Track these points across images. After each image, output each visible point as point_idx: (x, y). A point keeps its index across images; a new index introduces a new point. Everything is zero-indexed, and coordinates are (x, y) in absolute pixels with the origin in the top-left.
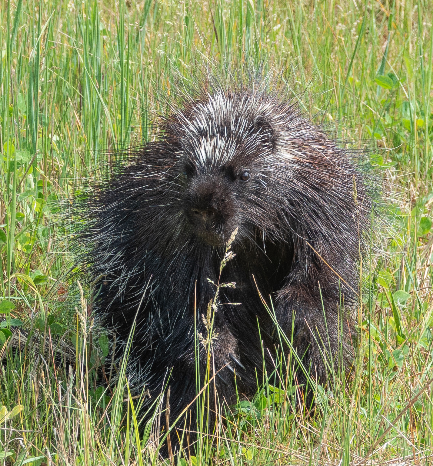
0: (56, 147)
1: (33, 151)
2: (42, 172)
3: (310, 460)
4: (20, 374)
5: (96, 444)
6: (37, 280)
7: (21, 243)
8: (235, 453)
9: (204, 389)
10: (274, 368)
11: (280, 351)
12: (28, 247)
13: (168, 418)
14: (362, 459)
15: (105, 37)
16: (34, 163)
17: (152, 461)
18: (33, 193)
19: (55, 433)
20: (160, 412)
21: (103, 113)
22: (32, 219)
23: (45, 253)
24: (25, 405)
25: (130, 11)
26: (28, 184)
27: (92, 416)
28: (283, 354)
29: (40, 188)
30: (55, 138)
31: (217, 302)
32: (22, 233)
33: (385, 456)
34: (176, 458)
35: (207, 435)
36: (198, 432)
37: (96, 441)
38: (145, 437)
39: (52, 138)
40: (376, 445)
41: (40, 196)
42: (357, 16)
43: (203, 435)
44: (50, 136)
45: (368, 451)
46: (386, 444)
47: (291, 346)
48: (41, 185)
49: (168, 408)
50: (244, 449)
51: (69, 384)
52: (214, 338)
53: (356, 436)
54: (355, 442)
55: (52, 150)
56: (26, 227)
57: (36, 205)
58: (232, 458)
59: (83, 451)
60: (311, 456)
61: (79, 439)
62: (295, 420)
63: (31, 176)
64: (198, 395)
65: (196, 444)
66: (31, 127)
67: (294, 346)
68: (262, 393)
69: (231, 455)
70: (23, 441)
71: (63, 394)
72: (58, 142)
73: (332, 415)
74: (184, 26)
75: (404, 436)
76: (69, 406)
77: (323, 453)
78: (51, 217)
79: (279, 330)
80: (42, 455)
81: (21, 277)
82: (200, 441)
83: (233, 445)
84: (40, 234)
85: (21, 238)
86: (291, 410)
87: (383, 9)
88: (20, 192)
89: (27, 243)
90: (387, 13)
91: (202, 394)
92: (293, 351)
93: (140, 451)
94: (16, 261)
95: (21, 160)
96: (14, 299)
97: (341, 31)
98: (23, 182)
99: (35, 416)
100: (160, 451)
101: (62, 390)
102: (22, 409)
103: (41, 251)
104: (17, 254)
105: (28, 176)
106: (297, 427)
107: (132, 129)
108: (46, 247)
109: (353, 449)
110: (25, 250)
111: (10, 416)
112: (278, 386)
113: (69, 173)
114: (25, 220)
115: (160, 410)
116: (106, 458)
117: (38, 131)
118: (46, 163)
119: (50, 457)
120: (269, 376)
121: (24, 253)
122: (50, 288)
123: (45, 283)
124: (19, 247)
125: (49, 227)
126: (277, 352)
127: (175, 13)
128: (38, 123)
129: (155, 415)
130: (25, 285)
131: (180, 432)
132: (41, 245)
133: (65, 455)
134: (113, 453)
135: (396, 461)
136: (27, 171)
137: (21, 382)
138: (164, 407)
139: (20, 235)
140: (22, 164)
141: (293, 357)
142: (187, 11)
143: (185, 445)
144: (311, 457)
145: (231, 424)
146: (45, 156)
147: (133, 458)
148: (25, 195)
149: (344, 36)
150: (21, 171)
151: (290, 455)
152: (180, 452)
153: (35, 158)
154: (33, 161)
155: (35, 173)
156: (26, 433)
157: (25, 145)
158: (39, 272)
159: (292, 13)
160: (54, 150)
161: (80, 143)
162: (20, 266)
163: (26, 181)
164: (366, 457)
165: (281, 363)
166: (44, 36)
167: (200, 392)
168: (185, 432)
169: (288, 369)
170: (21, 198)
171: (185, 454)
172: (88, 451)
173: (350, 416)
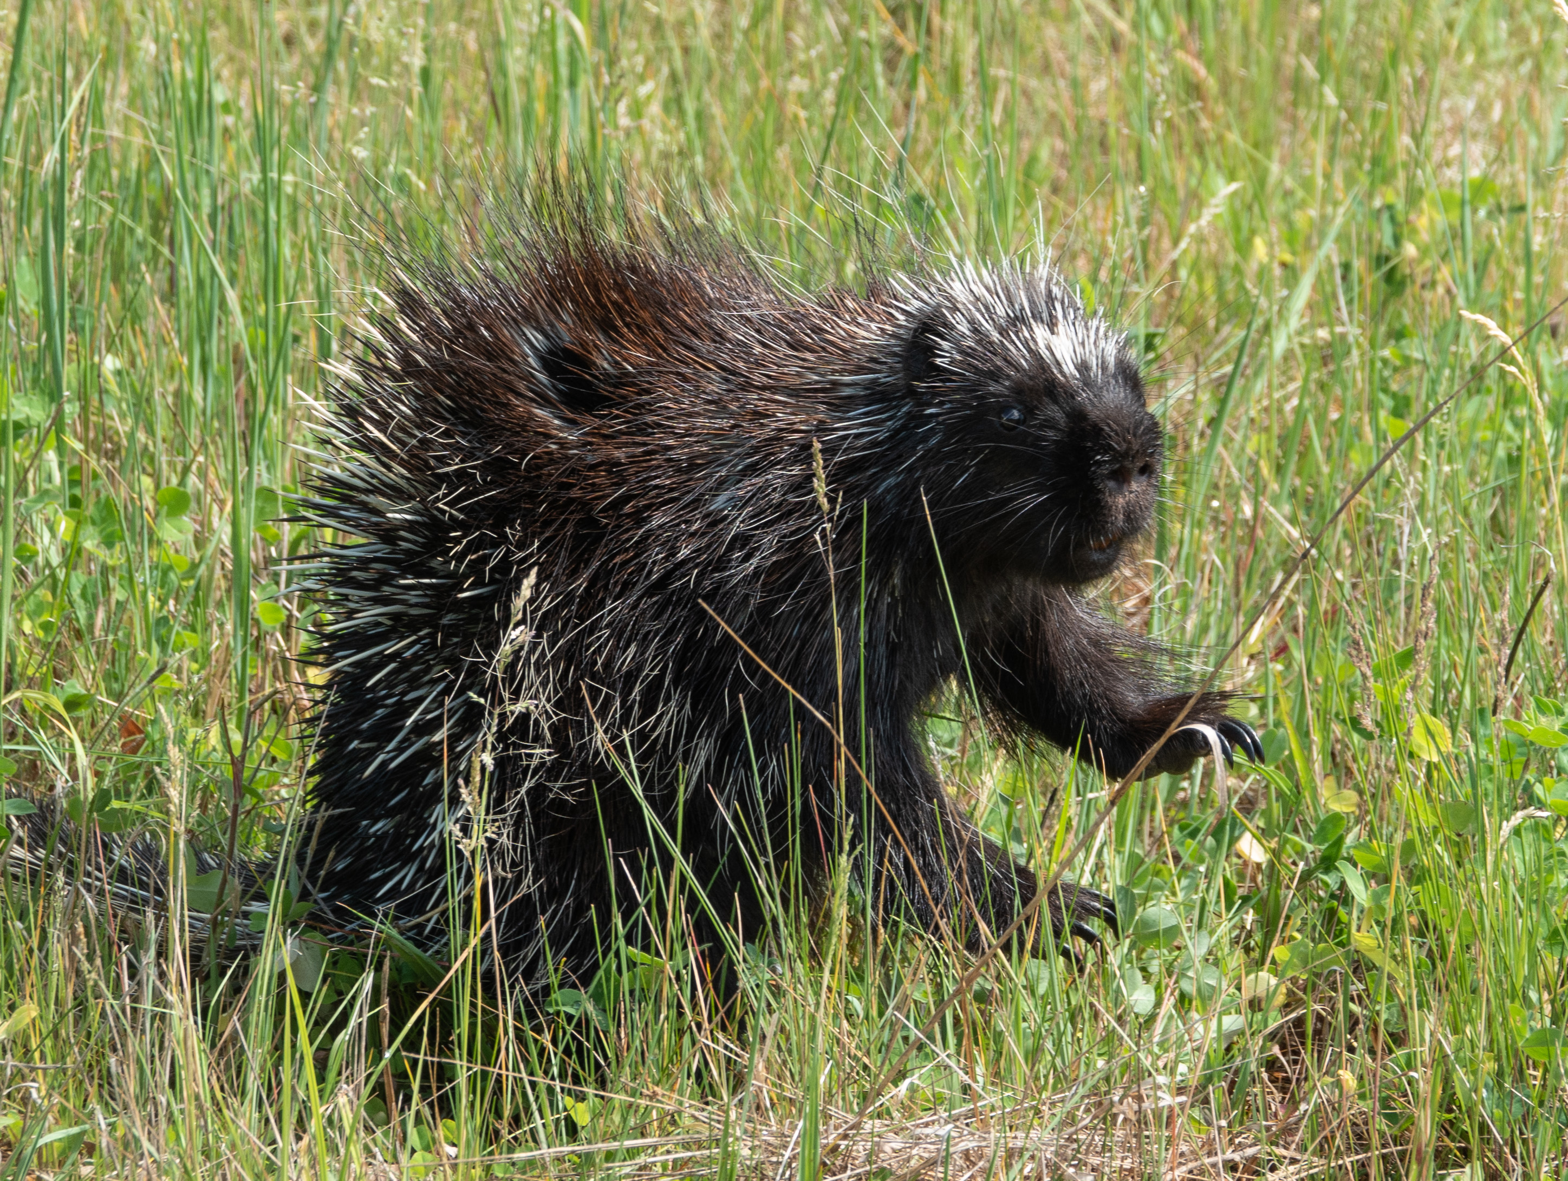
0: (113, 386)
1: (54, 395)
2: (79, 446)
3: (726, 1124)
4: (28, 929)
5: (213, 1098)
6: (72, 704)
7: (31, 619)
8: (547, 1110)
9: (469, 951)
10: (637, 905)
11: (651, 864)
12: (46, 627)
13: (385, 1029)
14: (852, 1119)
15: (230, 120)
16: (58, 421)
17: (348, 1131)
18: (56, 497)
19: (113, 1070)
20: (366, 1015)
21: (223, 303)
22: (55, 560)
23: (87, 638)
24: (43, 1004)
25: (290, 53)
26: (44, 475)
27: (204, 1027)
28: (658, 870)
29: (73, 483)
30: (110, 363)
31: (494, 748)
32: (32, 593)
33: (907, 1110)
34: (403, 1123)
35: (477, 1068)
36: (458, 1062)
37: (212, 1089)
38: (331, 1076)
39: (101, 363)
40: (883, 1086)
41: (75, 502)
42: (837, 59)
43: (469, 1069)
44: (96, 359)
45: (865, 1098)
46: (907, 1081)
47: (676, 851)
48: (76, 477)
49: (385, 1006)
50: (569, 1101)
51: (147, 951)
52: (488, 834)
53: (837, 1064)
54: (835, 1077)
55: (102, 391)
56: (41, 578)
57: (64, 526)
58: (539, 1122)
59: (182, 1111)
60: (726, 1112)
61: (172, 1084)
62: (690, 1027)
63: (51, 456)
64: (457, 966)
65: (453, 1089)
66: (50, 338)
67: (685, 853)
68: (610, 965)
69: (537, 1114)
70: (38, 1090)
71: (132, 977)
72: (119, 373)
73: (775, 1016)
74: (417, 89)
75: (952, 1063)
76: (147, 1005)
77: (758, 1107)
78: (102, 554)
79: (648, 813)
80: (84, 1123)
81: (33, 697)
82: (462, 1079)
83: (542, 1088)
84: (76, 593)
85: (30, 605)
86: (680, 1005)
87: (901, 40)
88: (25, 494)
89: (46, 617)
90: (910, 49)
91: (464, 963)
92: (682, 865)
93: (319, 1110)
94: (19, 660)
95: (28, 419)
96: (16, 751)
97: (800, 95)
98: (32, 471)
99: (68, 1030)
100: (367, 1108)
101: (131, 965)
102: (34, 1014)
103: (78, 635)
104: (21, 644)
105: (45, 456)
106: (694, 1043)
107: (296, 339)
108: (91, 627)
109: (830, 1095)
110: (41, 634)
111: (8, 1031)
112: (646, 948)
113: (146, 448)
114: (40, 560)
115: (366, 1008)
116: (238, 1127)
117: (67, 346)
118: (86, 423)
119: (103, 1126)
120: (624, 925)
121: (38, 641)
122: (101, 724)
123: (90, 710)
124: (27, 626)
125: (96, 575)
126: (644, 865)
127: (398, 59)
128: (66, 328)
129: (353, 1022)
130: (42, 717)
131: (414, 1063)
132: (77, 620)
133: (138, 1123)
134: (256, 1115)
135: (933, 1122)
136: (41, 443)
137: (31, 951)
138: (375, 1002)
139: (27, 598)
140: (30, 427)
141: (683, 879)
142: (427, 51)
143: (425, 1091)
144: (728, 1116)
145: (536, 1041)
146: (84, 409)
147: (301, 1125)
148: (36, 501)
149: (805, 107)
150: (28, 445)
151: (680, 1113)
152: (413, 1112)
153: (60, 412)
154: (54, 419)
155: (61, 448)
156: (45, 1070)
157: (35, 381)
158: (73, 686)
159: (677, 54)
160: (107, 392)
161: (172, 376)
162: (30, 672)
163: (39, 468)
164: (861, 1113)
165: (653, 892)
166: (78, 120)
167: (461, 959)
168: (425, 1062)
169: (670, 907)
170: (27, 509)
171: (426, 1112)
172: (194, 1111)
173: (820, 1015)
